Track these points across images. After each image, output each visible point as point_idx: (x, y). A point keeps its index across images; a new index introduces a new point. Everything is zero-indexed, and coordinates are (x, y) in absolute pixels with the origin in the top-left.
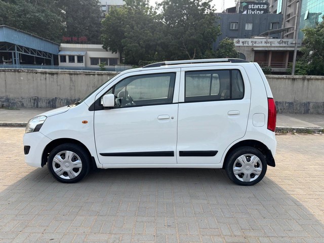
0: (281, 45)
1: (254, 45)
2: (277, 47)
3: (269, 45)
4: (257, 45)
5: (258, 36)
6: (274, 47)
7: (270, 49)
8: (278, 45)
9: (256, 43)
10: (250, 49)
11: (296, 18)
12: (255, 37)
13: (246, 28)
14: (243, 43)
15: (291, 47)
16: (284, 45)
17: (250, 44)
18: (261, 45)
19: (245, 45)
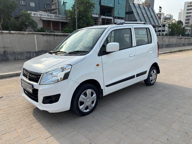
0: (56, 18)
1: (41, 16)
2: (54, 19)
3: (50, 17)
4: (43, 17)
5: (41, 11)
6: (53, 19)
7: (51, 20)
8: (55, 18)
9: (42, 15)
10: (39, 19)
11: (57, 3)
12: (40, 12)
13: (31, 5)
14: (34, 14)
15: (61, 19)
16: (57, 18)
17: (39, 16)
18: (45, 17)
19: (35, 16)
